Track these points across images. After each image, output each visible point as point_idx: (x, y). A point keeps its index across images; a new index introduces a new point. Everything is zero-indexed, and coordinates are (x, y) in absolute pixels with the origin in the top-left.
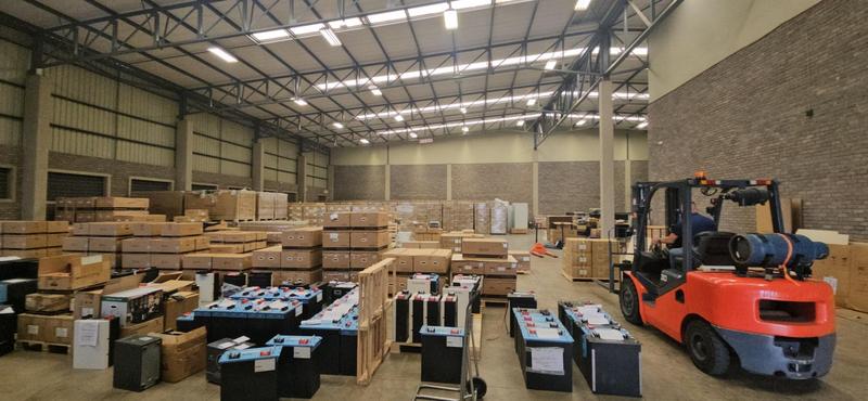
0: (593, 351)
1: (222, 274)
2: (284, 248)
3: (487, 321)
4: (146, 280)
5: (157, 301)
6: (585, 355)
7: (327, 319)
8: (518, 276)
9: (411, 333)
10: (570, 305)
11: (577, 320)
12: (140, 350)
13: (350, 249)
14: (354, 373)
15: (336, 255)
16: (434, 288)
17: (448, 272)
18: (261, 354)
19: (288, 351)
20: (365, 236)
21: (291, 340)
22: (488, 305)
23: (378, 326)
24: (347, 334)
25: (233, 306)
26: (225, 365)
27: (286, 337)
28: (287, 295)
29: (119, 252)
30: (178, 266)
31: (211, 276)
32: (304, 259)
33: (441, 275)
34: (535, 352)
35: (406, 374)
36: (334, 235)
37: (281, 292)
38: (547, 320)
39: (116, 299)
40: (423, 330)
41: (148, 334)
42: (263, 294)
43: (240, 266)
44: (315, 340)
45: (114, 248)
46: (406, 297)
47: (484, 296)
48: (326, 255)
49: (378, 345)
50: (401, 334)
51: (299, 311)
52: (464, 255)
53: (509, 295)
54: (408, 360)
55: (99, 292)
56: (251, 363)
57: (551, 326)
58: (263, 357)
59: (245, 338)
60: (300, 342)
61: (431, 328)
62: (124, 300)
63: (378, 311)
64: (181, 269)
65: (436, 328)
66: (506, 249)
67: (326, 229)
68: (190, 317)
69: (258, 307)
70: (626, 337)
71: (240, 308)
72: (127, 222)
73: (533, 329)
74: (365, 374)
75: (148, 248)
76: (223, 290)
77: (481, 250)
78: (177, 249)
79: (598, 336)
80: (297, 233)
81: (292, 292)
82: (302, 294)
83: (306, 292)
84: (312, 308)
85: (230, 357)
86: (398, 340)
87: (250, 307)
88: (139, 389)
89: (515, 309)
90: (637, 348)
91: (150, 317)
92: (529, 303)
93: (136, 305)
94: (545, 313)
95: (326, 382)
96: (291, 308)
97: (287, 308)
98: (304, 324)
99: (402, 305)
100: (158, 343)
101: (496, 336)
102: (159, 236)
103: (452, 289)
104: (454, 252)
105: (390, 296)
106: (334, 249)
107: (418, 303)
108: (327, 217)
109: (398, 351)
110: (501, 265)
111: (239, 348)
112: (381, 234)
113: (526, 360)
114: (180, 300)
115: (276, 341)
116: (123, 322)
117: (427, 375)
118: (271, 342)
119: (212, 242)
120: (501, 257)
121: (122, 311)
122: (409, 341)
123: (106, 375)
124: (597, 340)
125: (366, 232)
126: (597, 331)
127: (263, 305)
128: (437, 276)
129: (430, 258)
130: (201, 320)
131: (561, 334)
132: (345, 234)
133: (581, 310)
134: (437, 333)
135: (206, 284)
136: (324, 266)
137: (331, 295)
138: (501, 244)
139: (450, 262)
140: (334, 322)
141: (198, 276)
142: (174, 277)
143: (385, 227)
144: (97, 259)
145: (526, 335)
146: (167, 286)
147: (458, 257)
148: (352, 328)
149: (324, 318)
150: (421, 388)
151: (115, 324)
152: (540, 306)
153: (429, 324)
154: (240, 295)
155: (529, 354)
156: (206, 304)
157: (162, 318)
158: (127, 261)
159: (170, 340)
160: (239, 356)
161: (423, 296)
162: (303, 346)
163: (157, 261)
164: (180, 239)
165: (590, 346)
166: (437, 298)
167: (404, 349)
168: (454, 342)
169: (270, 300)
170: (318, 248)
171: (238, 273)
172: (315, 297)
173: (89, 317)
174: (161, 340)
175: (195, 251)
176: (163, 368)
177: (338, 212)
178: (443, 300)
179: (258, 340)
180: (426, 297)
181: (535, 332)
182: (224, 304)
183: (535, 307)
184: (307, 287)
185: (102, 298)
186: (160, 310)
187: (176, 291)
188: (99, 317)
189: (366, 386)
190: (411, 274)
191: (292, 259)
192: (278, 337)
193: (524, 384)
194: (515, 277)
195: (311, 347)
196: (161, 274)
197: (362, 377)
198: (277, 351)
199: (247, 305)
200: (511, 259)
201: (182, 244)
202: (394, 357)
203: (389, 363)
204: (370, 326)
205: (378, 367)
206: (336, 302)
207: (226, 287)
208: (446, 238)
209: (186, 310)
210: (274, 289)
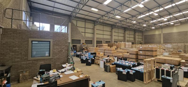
1: (118, 58)
2: (130, 54)
5: (109, 60)
7: (137, 68)
12: (107, 66)
13: (145, 55)
15: (141, 56)
19: (128, 72)
20: (149, 53)
21: (129, 70)
23: (150, 72)
24: (141, 72)
26: (118, 71)
27: (128, 70)
28: (129, 63)
31: (117, 58)
32: (134, 56)
36: (141, 52)
37: (128, 62)
39: (104, 59)
40: (163, 76)
41: (108, 64)
43: (122, 57)
44: (134, 71)
46: (159, 68)
48: (139, 56)
49: (150, 78)
50: (158, 76)
51: (131, 66)
52: (186, 61)
54: (159, 83)
55: (102, 57)
56: (122, 72)
58: (124, 71)
60: (131, 71)
61: (166, 77)
62: (105, 59)
63: (150, 69)
67: (139, 50)
68: (113, 63)
69: (124, 63)
71: (121, 63)
72: (105, 48)
75: (108, 52)
78: (112, 53)
80: (132, 51)
81: (130, 62)
82: (132, 63)
83: (133, 63)
84: (134, 66)
86: (156, 78)
87: (122, 63)
88: (107, 72)
91: (108, 62)
93: (107, 60)
95: (137, 81)
96: (130, 65)
97: (129, 65)
98: (132, 68)
99: (158, 70)
100: (109, 66)
102: (109, 50)
104: (182, 59)
105: (154, 67)
106: (141, 55)
107: (163, 70)
108: (139, 47)
109: (157, 81)
111: (121, 69)
112: (154, 52)
114: (112, 61)
116: (105, 62)
118: (126, 70)
119: (117, 52)
121: (105, 61)
122: (160, 79)
123: (103, 69)
125: (149, 52)
127: (125, 63)
128: (174, 65)
129: (171, 60)
130: (115, 64)
132: (144, 52)
135: (116, 59)
136: (139, 59)
137: (139, 64)
139: (180, 62)
140: (139, 69)
141: (115, 57)
142: (112, 57)
143: (156, 51)
144: (102, 53)
146: (110, 58)
147: (183, 61)
148: (143, 71)
149: (136, 68)
151: (104, 62)
154: (121, 61)
156: (116, 61)
157: (110, 63)
158: (105, 54)
159: (111, 66)
163: (109, 54)
166: (170, 70)
170: (137, 54)
171: (121, 58)
172: (135, 64)
173: (101, 61)
175: (114, 53)
176: (110, 70)
177: (141, 47)
179: (124, 69)
180: (166, 69)
182: (118, 62)
185: (103, 58)
186: (109, 62)
189: (146, 84)
190: (163, 64)
191: (131, 56)
196: (110, 56)
197: (145, 82)
198: (127, 71)
201: (112, 52)
202: (155, 81)
203: (154, 83)
204: (147, 72)
205: (150, 82)
206: (140, 66)
207: (119, 60)
208: (183, 55)
209: (113, 62)
210: (127, 61)
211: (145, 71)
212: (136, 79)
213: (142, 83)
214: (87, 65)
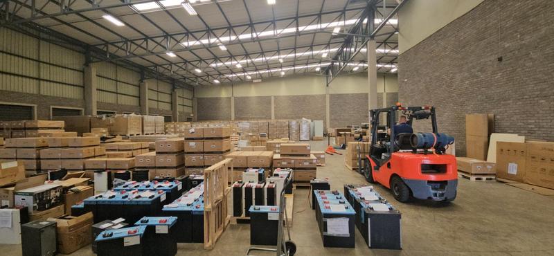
0: (369, 219)
1: (113, 172)
2: (157, 153)
3: (297, 199)
4: (53, 179)
5: (58, 194)
6: (363, 221)
7: (181, 204)
8: (317, 168)
9: (244, 210)
10: (352, 187)
11: (357, 197)
12: (39, 231)
13: (204, 153)
14: (202, 241)
15: (194, 157)
16: (261, 178)
17: (271, 167)
18: (129, 233)
19: (151, 229)
20: (214, 144)
21: (153, 220)
22: (298, 187)
23: (220, 206)
24: (197, 213)
25: (114, 196)
27: (151, 219)
28: (155, 186)
29: (38, 158)
30: (82, 167)
31: (105, 174)
32: (172, 160)
33: (265, 168)
34: (330, 222)
35: (240, 240)
36: (192, 144)
37: (152, 184)
38: (337, 198)
39: (25, 194)
40: (251, 209)
41: (48, 219)
42: (138, 186)
43: (127, 166)
45: (35, 156)
46: (241, 185)
47: (295, 182)
48: (187, 158)
49: (220, 220)
50: (237, 211)
51: (163, 198)
52: (281, 155)
53: (312, 181)
54: (243, 229)
55: (13, 189)
56: (121, 240)
57: (340, 202)
58: (130, 235)
59: (121, 220)
60: (160, 221)
61: (257, 207)
62: (31, 194)
63: (220, 196)
64: (84, 169)
65: (261, 207)
66: (310, 150)
67: (187, 139)
68: (81, 205)
69: (132, 196)
70: (391, 209)
71: (119, 197)
72: (42, 137)
73: (328, 205)
74: (210, 241)
75: (60, 155)
76: (114, 183)
77: (292, 151)
78: (81, 155)
79: (372, 209)
80: (166, 142)
81: (160, 184)
82: (166, 185)
83: (170, 184)
84: (173, 195)
85: (104, 236)
86: (235, 215)
87: (127, 196)
89: (315, 191)
90: (399, 216)
91: (52, 206)
92: (324, 186)
93: (41, 197)
94: (335, 193)
95: (184, 249)
96: (157, 195)
97: (153, 196)
98: (166, 207)
99: (237, 191)
100: (54, 226)
101: (302, 209)
102: (67, 147)
103: (273, 179)
104: (275, 153)
105: (229, 183)
106: (193, 153)
107: (249, 190)
108: (187, 130)
109: (235, 223)
110: (306, 161)
111: (116, 228)
112: (225, 142)
113: (324, 227)
114: (77, 192)
115: (142, 222)
116: (31, 210)
117: (254, 241)
118: (138, 223)
119: (107, 150)
120: (306, 156)
121: (30, 202)
122: (243, 216)
124: (371, 212)
125: (214, 141)
126: (371, 205)
127: (136, 195)
128: (263, 170)
129: (258, 157)
130: (88, 207)
131: (347, 208)
132: (200, 143)
133: (360, 190)
134: (261, 211)
135: (101, 180)
136: (186, 165)
137: (189, 185)
138: (305, 147)
139: (272, 160)
140: (188, 205)
141: (95, 174)
142: (78, 176)
143: (228, 137)
144: (14, 164)
145: (323, 210)
146: (66, 183)
147: (277, 156)
148: (201, 209)
149: (181, 202)
150: (250, 250)
151: (24, 211)
152: (332, 189)
153: (256, 204)
154: (121, 187)
155: (325, 223)
157: (62, 207)
159: (63, 223)
160: (111, 235)
161: (252, 184)
162: (162, 225)
163: (67, 165)
164: (82, 149)
165: (367, 216)
166: (262, 185)
167: (239, 221)
168: (273, 217)
169: (142, 190)
170: (181, 152)
171: (124, 172)
172: (176, 187)
173: (6, 207)
174: (56, 223)
175: (94, 157)
176: (59, 244)
177: (194, 128)
178: (266, 186)
179: (130, 221)
180: (254, 185)
181: (329, 208)
183: (329, 189)
184: (172, 180)
185: (15, 193)
186: (61, 200)
187: (73, 186)
188: (14, 206)
189: (210, 250)
190: (245, 169)
191: (163, 161)
192: (145, 218)
193: (323, 245)
194: (315, 169)
195: (168, 225)
196: (69, 173)
197: (207, 244)
198: (141, 229)
199: (124, 195)
200: (312, 157)
201: (84, 152)
202: (232, 227)
203: (228, 232)
204: (213, 208)
205: (220, 237)
206: (191, 190)
207: (116, 181)
208: (270, 143)
209: (81, 200)
210: (147, 183)
211: (209, 206)
212: (179, 244)
213: (199, 253)
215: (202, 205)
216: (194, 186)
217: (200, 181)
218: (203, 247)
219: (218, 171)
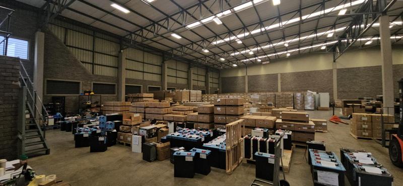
0: (360, 178)
1: (176, 123)
2: (199, 113)
3: (295, 155)
4: (152, 123)
5: (155, 131)
6: (355, 180)
7: (214, 144)
8: (315, 133)
9: (252, 155)
10: (348, 151)
11: (351, 160)
12: (150, 147)
13: (226, 115)
14: (224, 168)
15: (220, 117)
16: (266, 135)
17: (274, 127)
18: (188, 154)
19: (198, 155)
21: (199, 150)
22: (297, 146)
23: (236, 149)
24: (222, 151)
25: (179, 135)
26: (175, 156)
27: (197, 149)
28: (199, 133)
29: (145, 113)
30: (162, 119)
31: (173, 123)
32: (206, 118)
33: (269, 129)
34: (319, 173)
35: (248, 173)
36: (219, 109)
37: (197, 131)
38: (330, 157)
39: (143, 129)
40: (256, 154)
41: (152, 142)
42: (190, 131)
43: (183, 120)
44: (208, 152)
45: (143, 112)
46: (250, 138)
47: (294, 142)
48: (216, 117)
49: (236, 158)
50: (247, 155)
51: (203, 139)
52: (283, 120)
53: (308, 142)
54: (251, 167)
55: (139, 126)
56: (184, 157)
57: (332, 161)
59: (183, 148)
60: (202, 151)
61: (261, 153)
62: (146, 130)
63: (236, 143)
64: (163, 120)
65: (263, 153)
66: (308, 117)
67: (215, 106)
68: (165, 138)
69: (188, 136)
70: (384, 173)
71: (181, 136)
72: (147, 102)
73: (318, 161)
74: (230, 170)
75: (153, 112)
76: (177, 129)
77: (292, 117)
78: (162, 112)
79: (364, 170)
80: (204, 107)
81: (201, 131)
82: (205, 133)
83: (206, 132)
84: (208, 139)
85: (177, 154)
86: (246, 157)
87: (185, 136)
88: (150, 161)
89: (310, 150)
90: (391, 179)
91: (153, 137)
92: (321, 147)
93: (149, 131)
94: (330, 153)
95: (214, 170)
96: (200, 138)
97: (198, 138)
98: (205, 145)
99: (247, 141)
100: (155, 146)
101: (300, 162)
102: (156, 108)
103: (273, 136)
104: (278, 118)
105: (242, 137)
106: (219, 115)
107: (255, 141)
108: (215, 100)
109: (246, 162)
110: (304, 126)
111: (181, 151)
112: (240, 108)
113: (315, 177)
114: (162, 131)
115: (193, 150)
116: (145, 137)
117: (258, 175)
118: (192, 150)
119: (173, 110)
120: (305, 122)
121: (145, 133)
122: (251, 158)
123: (140, 157)
124: (363, 172)
125: (232, 108)
126: (364, 167)
127: (189, 136)
128: (267, 130)
129: (264, 120)
130: (168, 139)
131: (337, 165)
132: (224, 108)
133: (355, 154)
134: (263, 156)
135: (171, 126)
136: (215, 122)
137: (217, 134)
138: (304, 115)
139: (275, 123)
140: (217, 145)
141: (168, 123)
142: (161, 123)
143: (242, 105)
144: (138, 115)
145: (314, 163)
146: (159, 126)
147: (279, 121)
148: (224, 149)
149: (212, 144)
150: (255, 180)
151: (143, 137)
152: (327, 150)
153: (260, 152)
154: (181, 131)
155: (316, 174)
156: (172, 133)
157: (156, 137)
158: (147, 116)
159: (159, 145)
160: (180, 154)
161: (258, 138)
162: (204, 154)
163: (156, 117)
164: (163, 109)
165: (358, 175)
166: (265, 140)
167: (249, 162)
168: (271, 161)
169: (192, 134)
170: (212, 114)
171: (181, 123)
172: (210, 134)
173: (136, 135)
174: (156, 145)
175: (167, 114)
176: (157, 155)
177: (220, 98)
178: (268, 141)
179: (187, 149)
180: (259, 139)
181: (320, 163)
182: (176, 134)
183: (325, 150)
184: (207, 130)
185: (140, 129)
186: (156, 134)
187: (161, 128)
188: (139, 135)
189: (230, 175)
190: (254, 128)
191: (202, 118)
192: (194, 148)
194: (314, 133)
195: (207, 154)
196: (157, 121)
197: (228, 171)
198: (193, 154)
199: (184, 135)
200: (311, 123)
201: (163, 111)
202: (244, 165)
203: (241, 167)
204: (231, 149)
205: (236, 168)
206: (218, 137)
207: (179, 128)
208: (275, 111)
209: (164, 135)
210: (194, 130)
211: (229, 148)
212: (212, 168)
213: (223, 174)
214: (92, 151)
215: (225, 147)
216: (220, 135)
217: (223, 133)
218: (225, 172)
219: (235, 127)
